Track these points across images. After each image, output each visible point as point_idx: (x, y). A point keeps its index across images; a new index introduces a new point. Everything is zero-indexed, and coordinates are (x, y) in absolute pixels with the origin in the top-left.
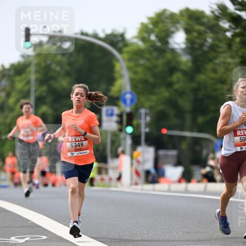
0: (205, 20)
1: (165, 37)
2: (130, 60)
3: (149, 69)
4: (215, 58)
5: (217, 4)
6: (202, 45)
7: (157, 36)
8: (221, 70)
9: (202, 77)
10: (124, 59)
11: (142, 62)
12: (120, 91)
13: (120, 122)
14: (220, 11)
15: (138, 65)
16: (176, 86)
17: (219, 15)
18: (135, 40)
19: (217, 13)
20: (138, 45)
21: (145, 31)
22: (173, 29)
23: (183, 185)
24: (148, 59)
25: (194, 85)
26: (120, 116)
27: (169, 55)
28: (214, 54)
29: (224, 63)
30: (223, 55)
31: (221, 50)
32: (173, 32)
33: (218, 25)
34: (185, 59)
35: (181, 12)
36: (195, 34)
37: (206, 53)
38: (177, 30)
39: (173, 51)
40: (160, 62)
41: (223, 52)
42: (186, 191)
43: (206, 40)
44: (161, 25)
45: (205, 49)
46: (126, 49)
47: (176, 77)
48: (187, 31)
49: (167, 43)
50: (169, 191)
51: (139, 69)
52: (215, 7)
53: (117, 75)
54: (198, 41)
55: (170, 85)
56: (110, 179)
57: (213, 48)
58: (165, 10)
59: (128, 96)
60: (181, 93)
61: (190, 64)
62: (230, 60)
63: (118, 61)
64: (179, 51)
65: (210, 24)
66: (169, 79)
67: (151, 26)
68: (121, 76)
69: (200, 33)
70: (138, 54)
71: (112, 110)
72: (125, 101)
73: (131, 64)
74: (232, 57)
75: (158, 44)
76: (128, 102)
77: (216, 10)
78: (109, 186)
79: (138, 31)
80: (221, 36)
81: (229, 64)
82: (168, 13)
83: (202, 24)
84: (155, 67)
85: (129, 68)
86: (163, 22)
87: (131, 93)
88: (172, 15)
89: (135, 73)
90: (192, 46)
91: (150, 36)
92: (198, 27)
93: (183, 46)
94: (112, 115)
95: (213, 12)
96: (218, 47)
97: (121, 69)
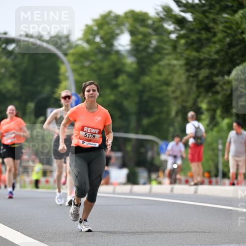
0: (150, 22)
1: (110, 39)
2: (75, 62)
3: (94, 71)
4: (160, 60)
5: (162, 6)
6: (147, 47)
7: (101, 38)
8: (166, 72)
9: (146, 79)
10: (69, 61)
11: (87, 64)
14: (165, 13)
15: (83, 67)
16: (121, 89)
17: (164, 17)
18: (80, 42)
19: (162, 15)
20: (83, 47)
21: (90, 33)
22: (118, 31)
23: (128, 188)
24: (93, 62)
25: (139, 87)
27: (114, 57)
28: (158, 56)
29: (169, 65)
30: (168, 57)
31: (166, 52)
32: (118, 34)
33: (162, 27)
34: (130, 61)
35: (126, 14)
36: (140, 37)
37: (152, 54)
38: (122, 32)
39: (118, 52)
40: (106, 64)
41: (168, 54)
42: (131, 193)
43: (150, 42)
44: (106, 27)
45: (150, 50)
46: (71, 51)
47: (121, 79)
48: (132, 33)
49: (112, 45)
50: (114, 193)
51: (86, 72)
52: (160, 9)
53: (61, 77)
54: (143, 43)
55: (115, 87)
57: (157, 50)
58: (110, 12)
59: (74, 98)
60: (126, 96)
61: (135, 66)
62: (175, 62)
63: (63, 63)
64: (124, 53)
65: (156, 26)
66: (114, 81)
67: (95, 28)
68: (66, 78)
69: (146, 36)
70: (83, 56)
73: (76, 66)
74: (177, 59)
75: (103, 46)
76: (73, 104)
77: (161, 12)
79: (83, 32)
80: (165, 38)
81: (174, 66)
82: (113, 15)
83: (147, 26)
84: (101, 69)
85: (74, 70)
86: (108, 24)
87: (76, 95)
88: (117, 17)
89: (81, 75)
90: (137, 48)
91: (94, 38)
92: (142, 29)
93: (128, 48)
95: (158, 14)
96: (164, 49)
97: (66, 71)
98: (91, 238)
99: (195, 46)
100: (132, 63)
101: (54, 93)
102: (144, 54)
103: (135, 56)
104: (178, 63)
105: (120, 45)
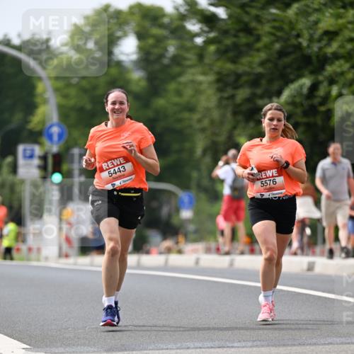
0: (166, 20)
3: (84, 91)
4: (180, 74)
6: (162, 56)
8: (188, 92)
9: (160, 102)
10: (49, 77)
11: (75, 80)
12: (43, 122)
13: (44, 168)
14: (187, 7)
15: (68, 85)
17: (185, 13)
19: (182, 10)
22: (119, 34)
23: (134, 258)
25: (150, 114)
26: (44, 158)
27: (113, 71)
28: (176, 69)
29: (193, 81)
30: (193, 70)
31: (188, 63)
32: (119, 38)
33: (184, 28)
34: (137, 75)
35: (131, 8)
36: (151, 41)
37: (168, 66)
38: (125, 35)
39: (119, 64)
41: (191, 66)
42: (139, 266)
43: (166, 50)
45: (166, 61)
48: (141, 36)
49: (110, 53)
51: (73, 92)
52: (180, 1)
53: (38, 100)
54: (156, 51)
56: (30, 249)
57: (176, 60)
58: (108, 6)
59: (55, 130)
61: (143, 84)
62: (201, 78)
63: (40, 79)
64: (128, 65)
65: (174, 26)
68: (46, 102)
69: (159, 40)
71: (33, 150)
72: (50, 137)
73: (60, 84)
74: (204, 74)
76: (55, 138)
77: (181, 5)
78: (28, 260)
80: (188, 44)
81: (200, 83)
82: (111, 10)
83: (162, 26)
84: (95, 87)
85: (56, 90)
87: (59, 125)
88: (118, 13)
89: (66, 96)
90: (147, 58)
92: (156, 31)
93: (134, 57)
94: (31, 157)
95: (176, 8)
96: (185, 59)
97: (45, 91)
98: (80, 331)
99: (231, 54)
100: (139, 80)
101: (27, 122)
102: (157, 67)
103: (144, 68)
104: (206, 79)
105: (122, 53)
